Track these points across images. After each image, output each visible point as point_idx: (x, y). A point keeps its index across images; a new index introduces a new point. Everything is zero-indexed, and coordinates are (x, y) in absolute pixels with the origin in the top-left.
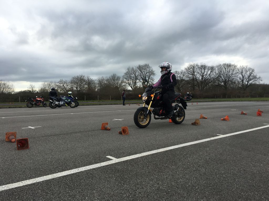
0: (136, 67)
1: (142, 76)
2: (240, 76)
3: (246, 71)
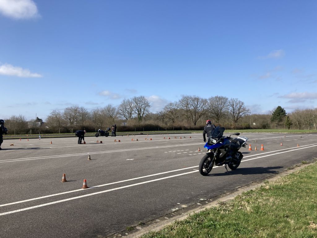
0: (132, 99)
1: (138, 108)
2: (231, 108)
3: (237, 104)
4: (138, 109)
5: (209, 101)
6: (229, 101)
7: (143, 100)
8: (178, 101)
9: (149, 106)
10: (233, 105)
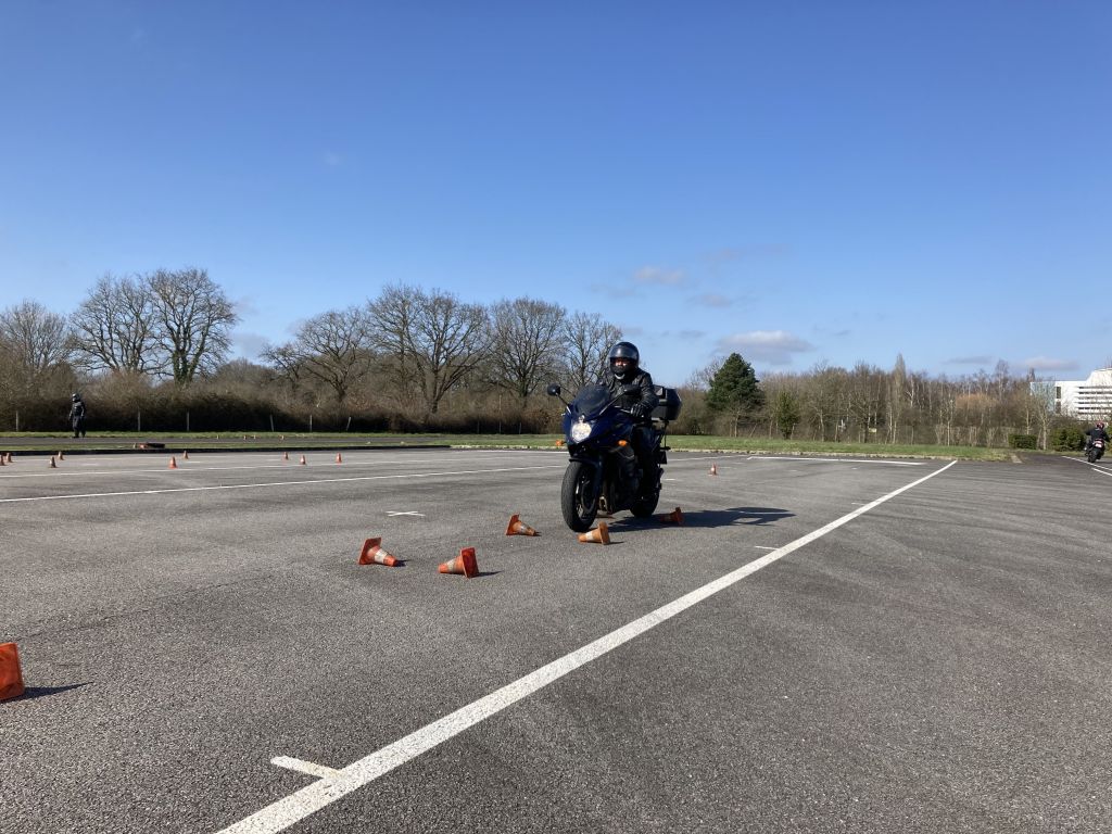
0: (144, 278)
2: (575, 350)
3: (596, 336)
4: (176, 328)
5: (492, 317)
6: (568, 321)
7: (199, 286)
8: (363, 306)
10: (583, 338)
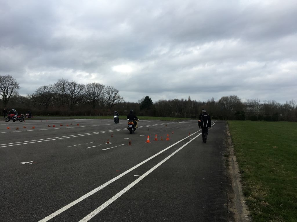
1: (3, 89)
2: (107, 95)
3: (112, 92)
5: (86, 87)
6: (105, 88)
7: (10, 79)
8: (53, 84)
9: (18, 87)
10: (109, 92)
